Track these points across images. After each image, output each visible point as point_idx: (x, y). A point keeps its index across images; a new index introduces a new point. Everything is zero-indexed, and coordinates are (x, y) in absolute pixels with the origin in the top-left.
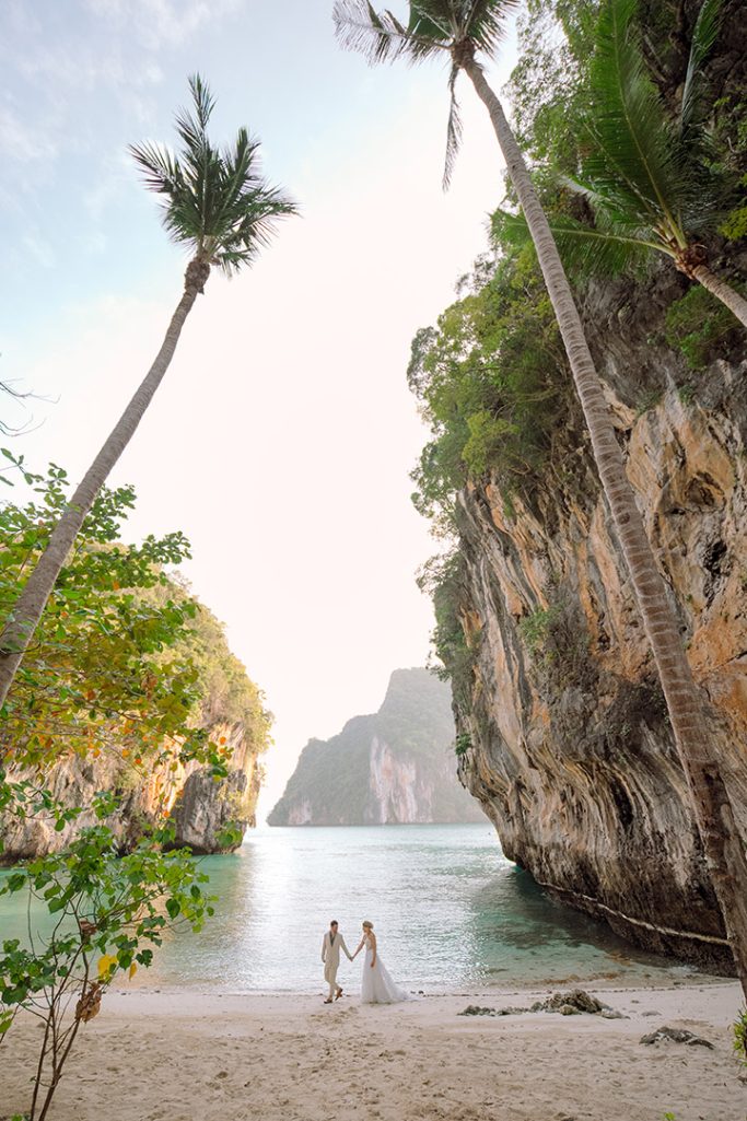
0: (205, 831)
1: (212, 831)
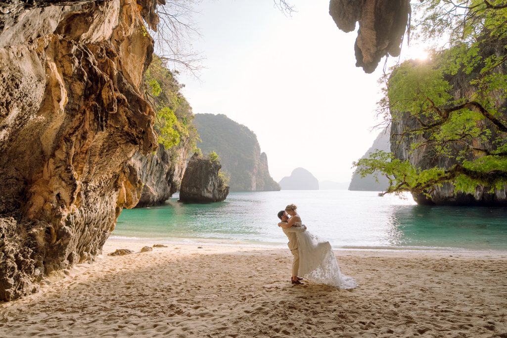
0: (213, 191)
1: (216, 191)
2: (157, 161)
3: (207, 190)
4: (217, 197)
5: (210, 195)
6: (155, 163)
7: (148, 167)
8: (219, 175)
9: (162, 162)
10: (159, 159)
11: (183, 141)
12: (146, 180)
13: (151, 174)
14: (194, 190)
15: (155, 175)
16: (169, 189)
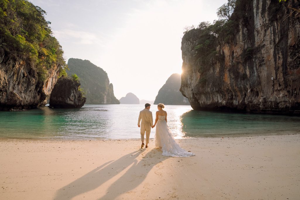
0: (74, 100)
1: (76, 100)
2: (24, 74)
3: (70, 99)
4: (77, 104)
5: (72, 103)
6: (22, 75)
7: (15, 78)
8: (79, 90)
9: (29, 76)
10: (25, 73)
11: (50, 64)
12: (13, 89)
13: (18, 84)
14: (60, 99)
15: (23, 85)
16: (38, 97)
